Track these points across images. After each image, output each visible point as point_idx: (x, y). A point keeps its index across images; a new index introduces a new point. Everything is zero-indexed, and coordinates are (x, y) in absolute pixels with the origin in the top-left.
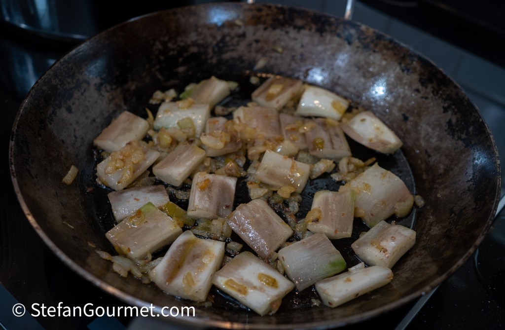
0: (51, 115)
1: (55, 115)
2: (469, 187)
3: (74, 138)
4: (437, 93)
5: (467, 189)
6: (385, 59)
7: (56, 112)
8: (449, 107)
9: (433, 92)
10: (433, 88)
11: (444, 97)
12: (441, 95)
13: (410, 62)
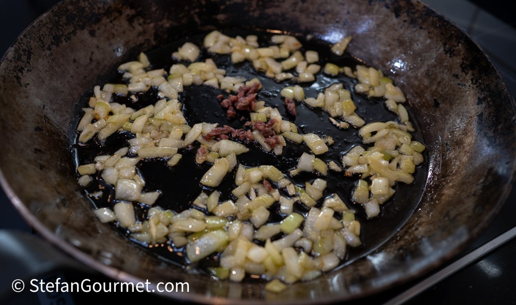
0: (69, 34)
1: (75, 35)
2: (475, 192)
3: (88, 61)
4: (476, 81)
5: (473, 193)
6: (430, 38)
7: (77, 32)
8: (484, 99)
9: (472, 80)
10: (473, 74)
11: (482, 87)
12: (480, 83)
13: (456, 44)
